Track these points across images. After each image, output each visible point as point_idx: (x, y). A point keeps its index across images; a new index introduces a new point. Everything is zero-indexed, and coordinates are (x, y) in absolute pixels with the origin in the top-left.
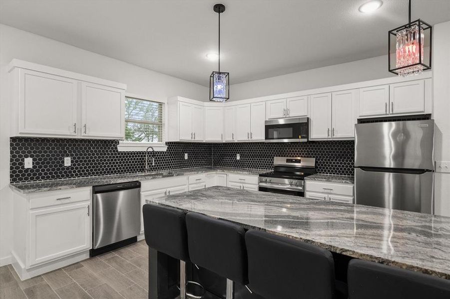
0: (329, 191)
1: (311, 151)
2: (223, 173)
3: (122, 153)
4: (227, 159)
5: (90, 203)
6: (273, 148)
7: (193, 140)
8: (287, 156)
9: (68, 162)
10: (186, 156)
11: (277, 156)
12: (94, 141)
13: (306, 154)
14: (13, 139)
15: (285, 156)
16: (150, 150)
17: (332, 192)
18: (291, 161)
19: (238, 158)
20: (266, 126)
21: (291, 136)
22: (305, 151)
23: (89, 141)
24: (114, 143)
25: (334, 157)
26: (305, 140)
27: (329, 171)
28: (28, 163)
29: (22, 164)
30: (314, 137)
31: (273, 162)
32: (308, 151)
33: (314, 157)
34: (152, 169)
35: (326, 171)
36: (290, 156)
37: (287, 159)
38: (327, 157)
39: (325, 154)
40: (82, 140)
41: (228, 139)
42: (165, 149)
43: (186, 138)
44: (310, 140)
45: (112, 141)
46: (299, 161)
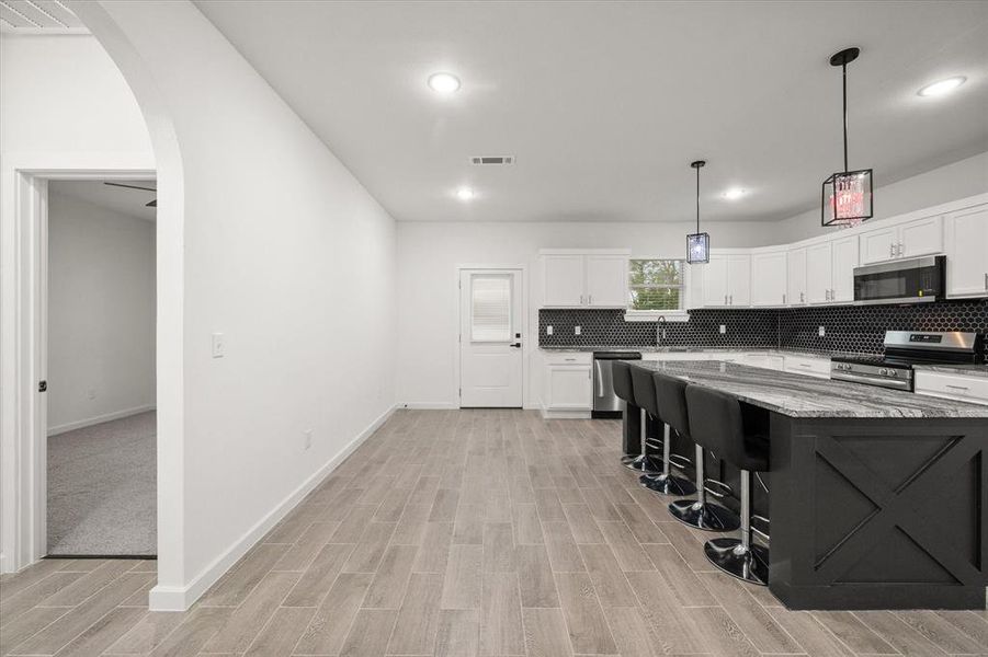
0: (962, 391)
3: (629, 323)
4: (803, 335)
5: (591, 367)
6: (887, 316)
7: (728, 306)
8: (912, 329)
9: (578, 330)
10: (723, 329)
11: (893, 330)
12: (600, 311)
14: (541, 311)
15: (906, 329)
16: (661, 320)
17: (967, 393)
18: (921, 339)
19: (822, 332)
20: (855, 277)
21: (903, 293)
23: (596, 311)
24: (621, 312)
26: (932, 299)
28: (550, 330)
29: (546, 331)
30: (953, 293)
31: (882, 341)
32: (963, 320)
33: (971, 331)
34: (664, 343)
36: (923, 330)
37: (913, 336)
40: (589, 310)
41: (793, 302)
42: (686, 319)
43: (717, 302)
44: (947, 298)
45: (618, 311)
46: (939, 339)
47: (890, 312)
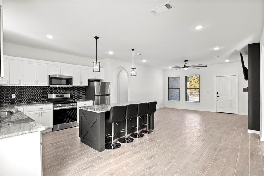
1: (67, 91)
2: (22, 107)
6: (45, 90)
11: (49, 94)
13: (64, 92)
18: (59, 96)
21: (65, 84)
22: (64, 91)
25: (76, 93)
27: (74, 99)
30: (75, 85)
31: (47, 97)
32: (65, 91)
33: (69, 93)
35: (73, 99)
36: (59, 93)
37: (56, 95)
38: (73, 93)
39: (73, 92)
46: (63, 96)
47: (46, 88)
